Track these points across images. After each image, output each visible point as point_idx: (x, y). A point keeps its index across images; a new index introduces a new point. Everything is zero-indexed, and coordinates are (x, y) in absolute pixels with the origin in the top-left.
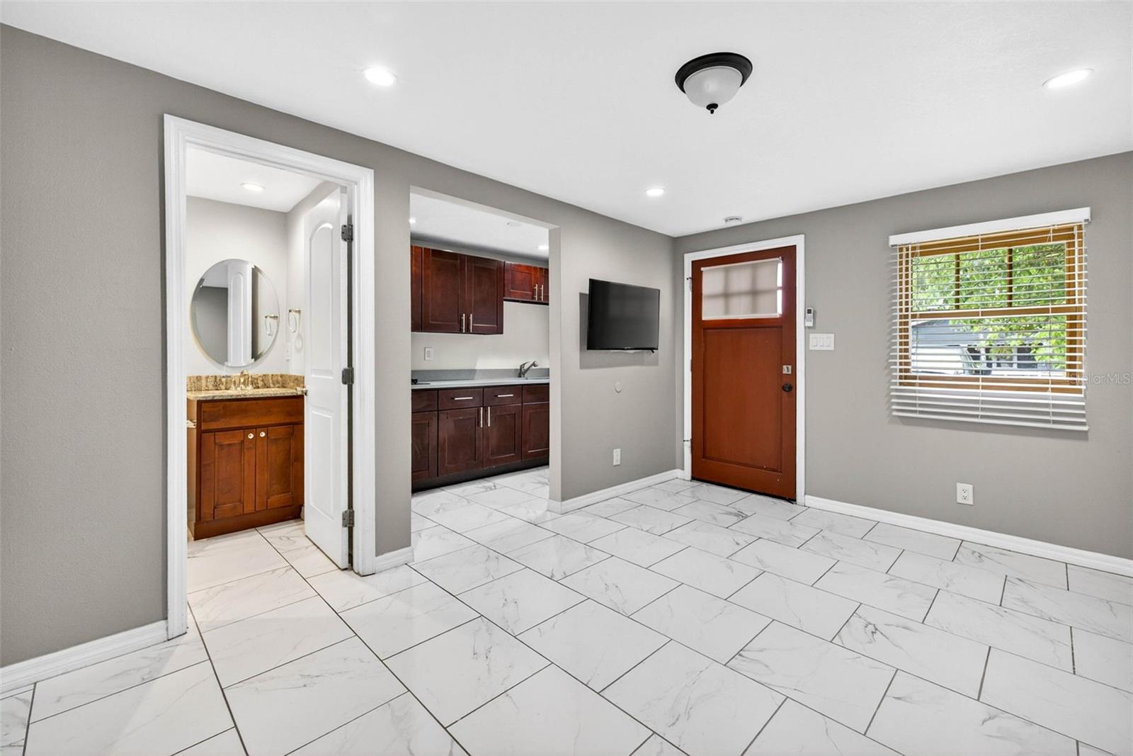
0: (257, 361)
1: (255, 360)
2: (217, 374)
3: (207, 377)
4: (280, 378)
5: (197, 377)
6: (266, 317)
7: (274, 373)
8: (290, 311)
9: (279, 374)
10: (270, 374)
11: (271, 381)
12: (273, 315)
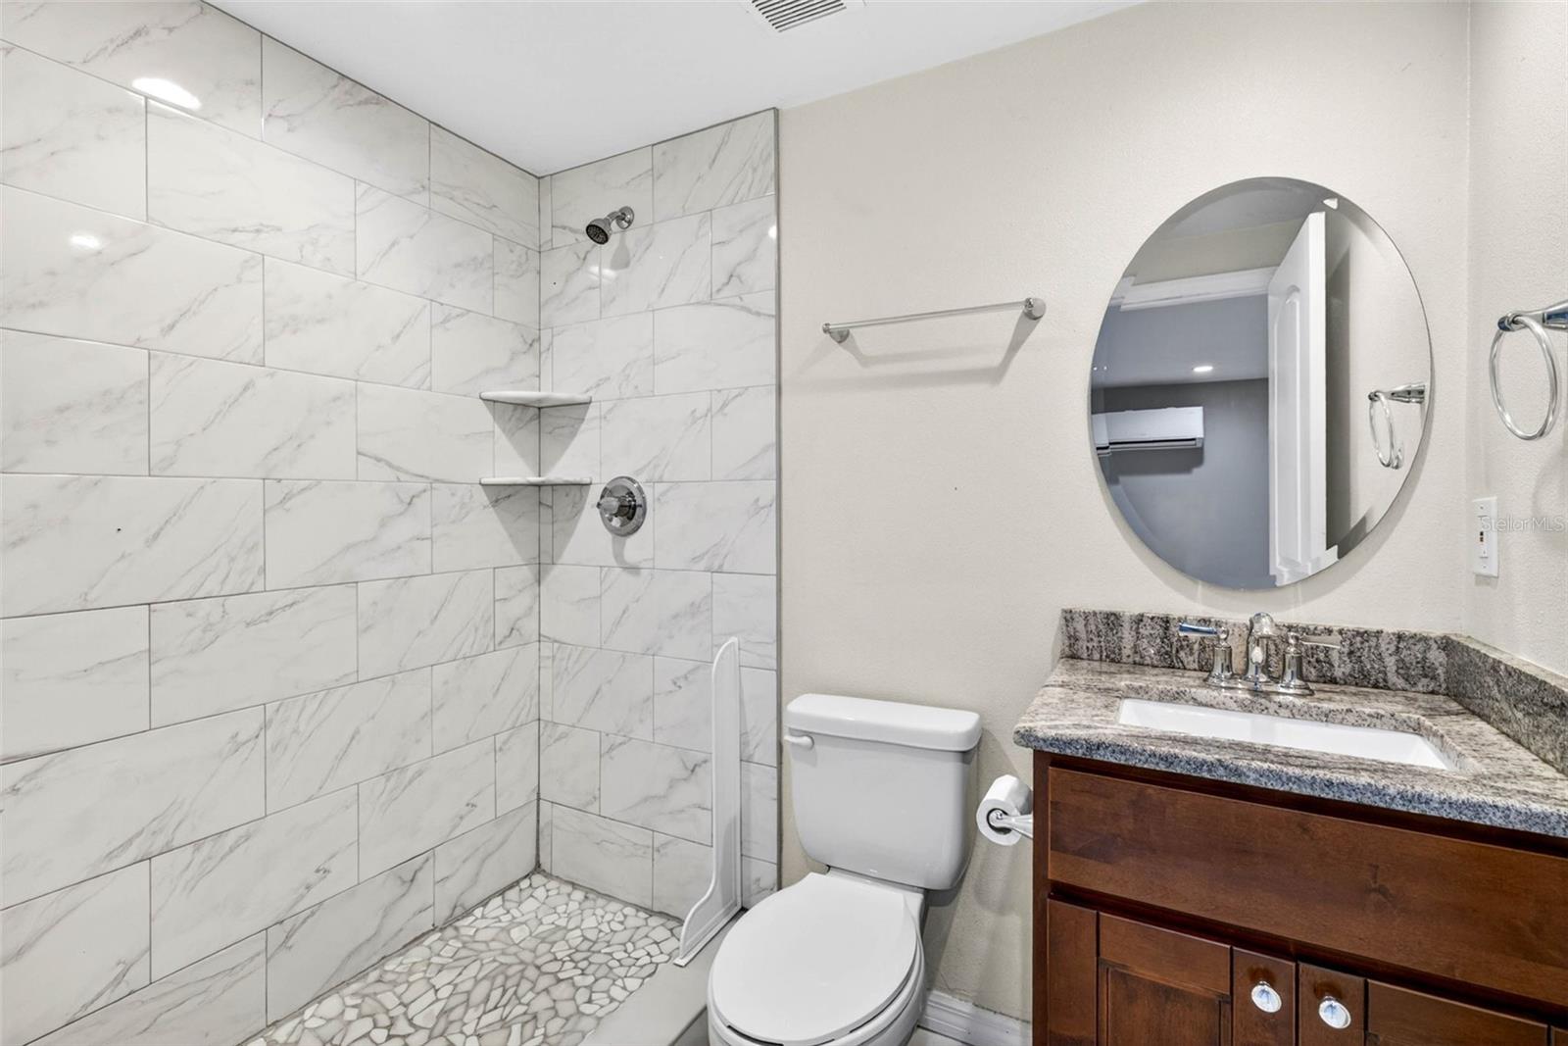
0: (1345, 558)
1: (1341, 555)
2: (1175, 612)
3: (1139, 620)
4: (1436, 657)
5: (1108, 615)
6: (1373, 397)
7: (1411, 627)
8: (1505, 325)
9: (1437, 631)
10: (1390, 628)
11: (1391, 662)
12: (1401, 388)
